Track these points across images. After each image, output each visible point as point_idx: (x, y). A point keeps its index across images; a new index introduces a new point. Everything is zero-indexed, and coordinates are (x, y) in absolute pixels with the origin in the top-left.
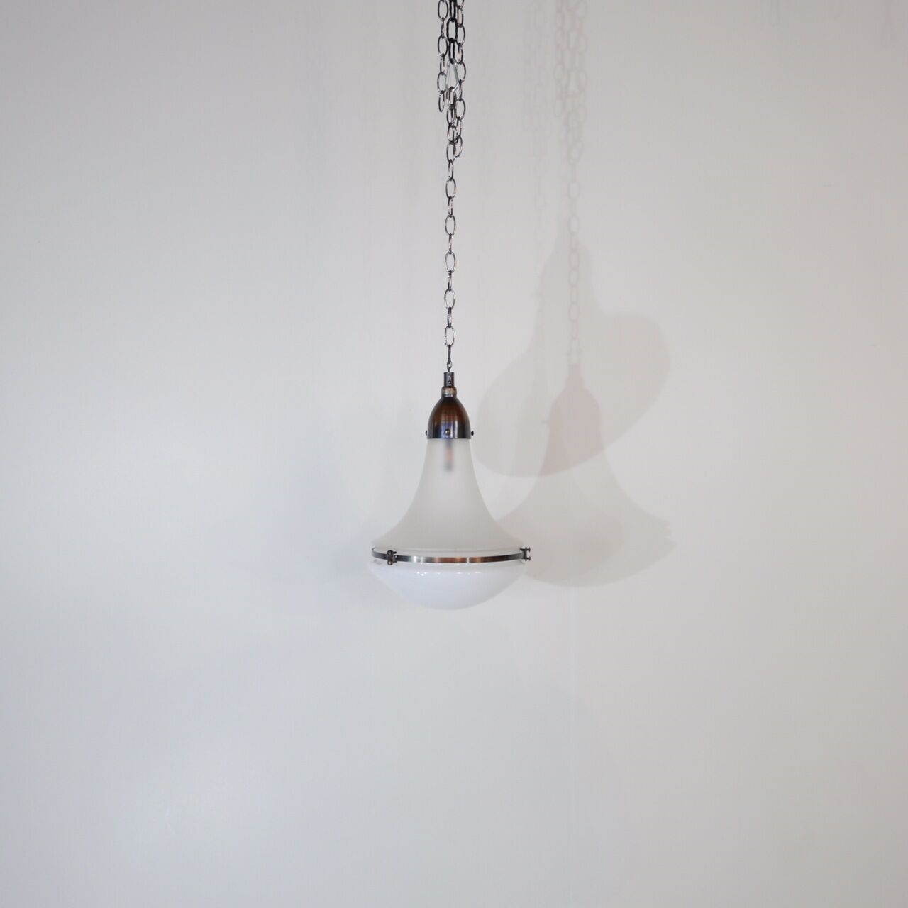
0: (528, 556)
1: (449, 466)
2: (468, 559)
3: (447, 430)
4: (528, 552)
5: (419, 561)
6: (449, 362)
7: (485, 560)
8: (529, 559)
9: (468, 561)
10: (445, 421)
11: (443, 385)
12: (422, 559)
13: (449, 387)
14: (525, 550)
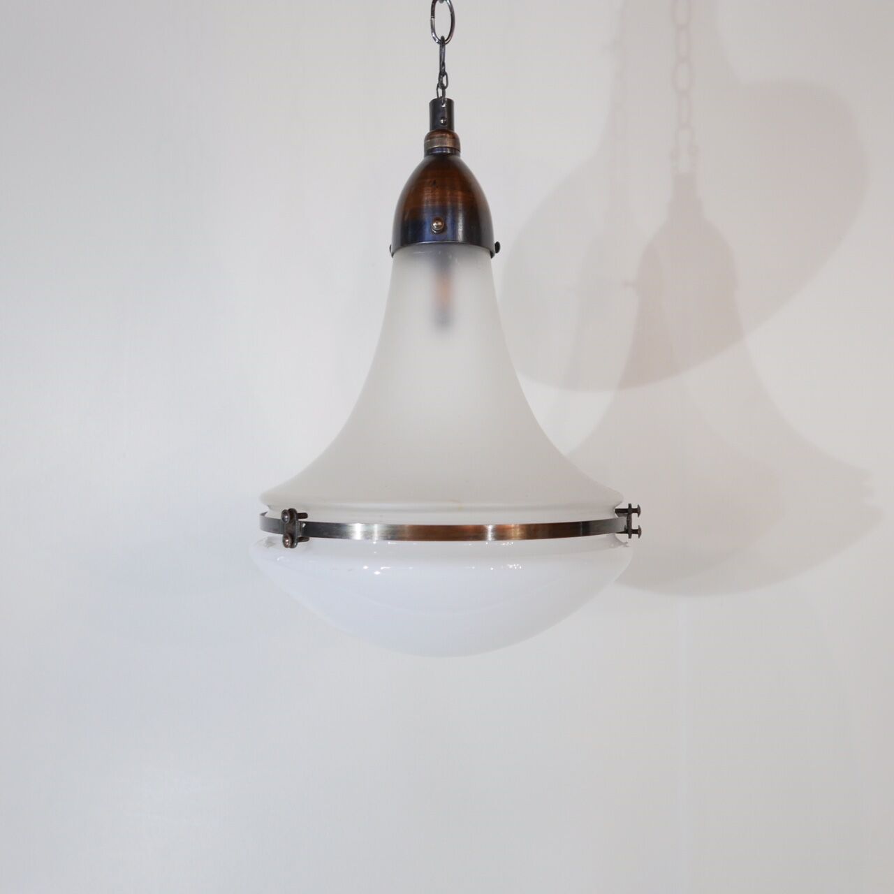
0: (634, 527)
1: (443, 316)
2: (490, 528)
3: (437, 220)
4: (634, 515)
5: (368, 535)
6: (443, 73)
7: (534, 532)
8: (638, 532)
9: (490, 535)
10: (433, 201)
11: (426, 129)
12: (376, 528)
13: (443, 131)
14: (628, 512)
